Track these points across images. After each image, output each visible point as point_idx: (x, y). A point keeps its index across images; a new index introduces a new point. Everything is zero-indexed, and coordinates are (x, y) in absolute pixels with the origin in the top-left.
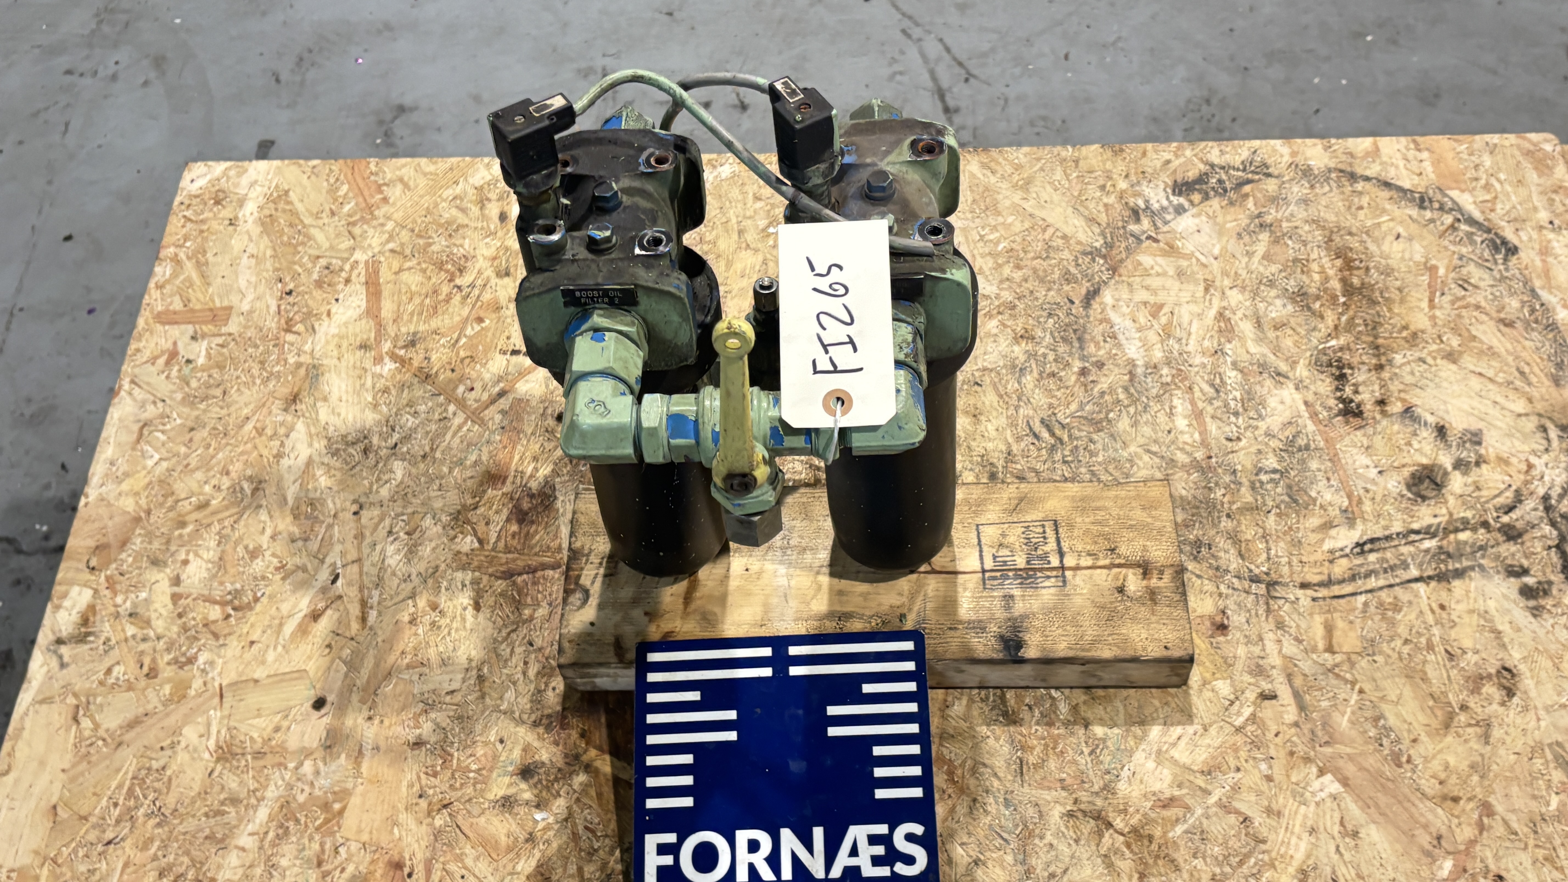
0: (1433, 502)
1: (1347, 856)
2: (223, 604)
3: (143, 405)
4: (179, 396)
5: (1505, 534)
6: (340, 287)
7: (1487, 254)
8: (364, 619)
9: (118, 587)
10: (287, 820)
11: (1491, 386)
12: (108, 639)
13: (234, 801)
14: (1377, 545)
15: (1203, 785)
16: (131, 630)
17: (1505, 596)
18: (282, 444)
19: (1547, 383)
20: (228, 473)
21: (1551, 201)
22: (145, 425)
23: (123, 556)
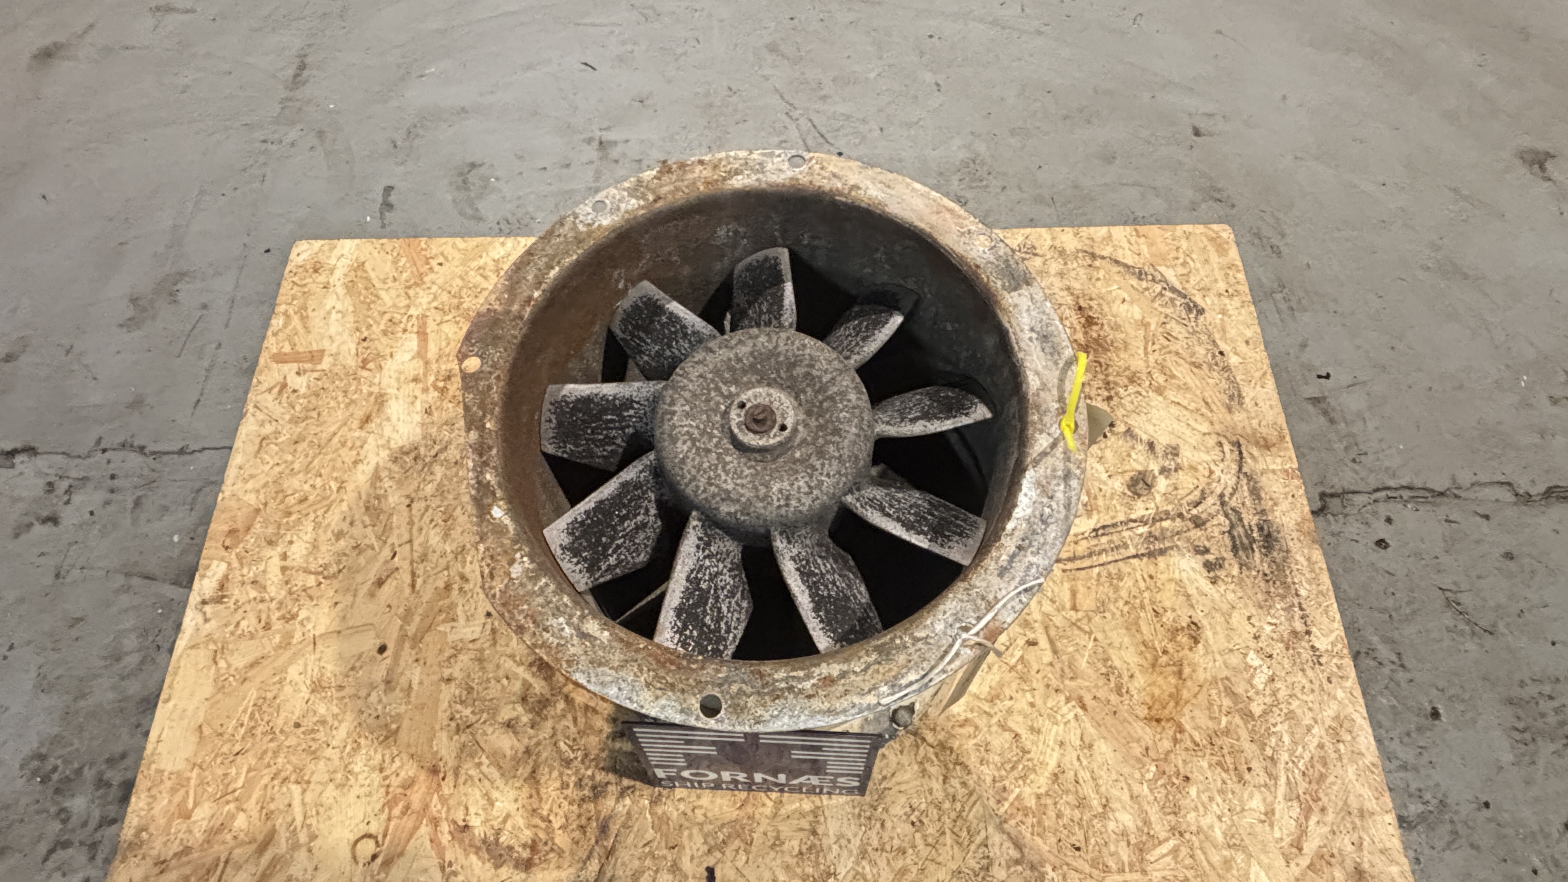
0: (1145, 498)
1: (1085, 762)
2: (317, 573)
3: (262, 424)
4: (287, 417)
5: (1194, 522)
6: (400, 335)
7: (1184, 315)
8: (413, 586)
9: (244, 561)
10: (360, 737)
11: (1185, 412)
12: (237, 601)
13: (323, 722)
14: (1107, 531)
15: (987, 709)
16: (253, 594)
17: (1193, 569)
18: (358, 454)
19: (1224, 410)
20: (320, 476)
21: (1227, 275)
22: (264, 439)
23: (248, 537)
